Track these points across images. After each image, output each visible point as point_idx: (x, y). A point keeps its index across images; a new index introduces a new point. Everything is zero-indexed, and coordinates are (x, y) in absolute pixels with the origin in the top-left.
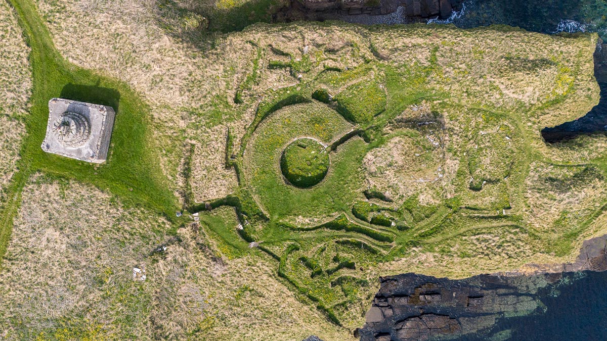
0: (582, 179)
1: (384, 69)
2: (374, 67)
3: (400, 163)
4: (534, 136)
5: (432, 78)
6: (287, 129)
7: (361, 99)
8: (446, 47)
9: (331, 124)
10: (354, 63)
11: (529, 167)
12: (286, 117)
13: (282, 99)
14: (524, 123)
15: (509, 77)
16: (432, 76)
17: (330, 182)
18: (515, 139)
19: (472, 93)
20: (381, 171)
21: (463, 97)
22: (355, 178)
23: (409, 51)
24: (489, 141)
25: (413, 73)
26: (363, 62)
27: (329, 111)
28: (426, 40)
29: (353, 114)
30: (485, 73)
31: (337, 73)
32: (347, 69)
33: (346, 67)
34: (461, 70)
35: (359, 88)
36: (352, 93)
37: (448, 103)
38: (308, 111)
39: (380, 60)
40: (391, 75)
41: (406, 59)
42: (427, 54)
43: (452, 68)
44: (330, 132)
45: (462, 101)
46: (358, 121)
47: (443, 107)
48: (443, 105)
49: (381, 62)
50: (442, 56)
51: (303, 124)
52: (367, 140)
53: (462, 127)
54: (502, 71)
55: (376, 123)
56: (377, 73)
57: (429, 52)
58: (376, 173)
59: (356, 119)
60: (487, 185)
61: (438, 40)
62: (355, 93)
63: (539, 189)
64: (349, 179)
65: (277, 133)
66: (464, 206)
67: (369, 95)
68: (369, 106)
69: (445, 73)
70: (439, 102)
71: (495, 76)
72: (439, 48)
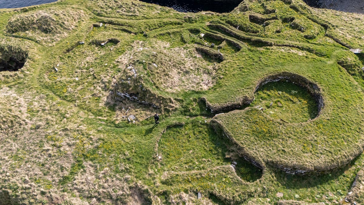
0: (23, 25)
1: (147, 176)
2: (158, 184)
3: (175, 71)
4: (32, 62)
5: (92, 144)
6: (310, 138)
7: (191, 151)
8: (50, 179)
9: (243, 127)
10: (186, 199)
11: (57, 44)
12: (310, 154)
13: (309, 190)
14: (31, 75)
15: (9, 112)
16: (90, 147)
17: (260, 73)
18: (51, 65)
19: (59, 115)
20: (198, 72)
21: (72, 114)
22: (229, 70)
23: (101, 190)
24: (76, 72)
25: (111, 157)
26: (172, 197)
27: (243, 142)
28: (68, 200)
29: (208, 137)
30: (29, 131)
31: (216, 192)
32: (199, 194)
33: (200, 198)
34: (53, 143)
35: (190, 166)
36: (200, 162)
37: (91, 114)
38: (275, 151)
39: (147, 191)
40: (141, 164)
41: (110, 180)
42: (79, 178)
43: (62, 149)
44: (247, 118)
45: (76, 111)
46: (205, 127)
47: (100, 111)
48: (98, 113)
49: (146, 187)
50: (62, 169)
51: (284, 136)
52: (202, 102)
53: (92, 88)
54: (10, 125)
55: (184, 119)
56: (158, 176)
57: (75, 180)
58: (204, 72)
59: (206, 130)
60: (102, 40)
61: (53, 195)
62: (198, 161)
63: (61, 26)
64: (236, 71)
65: (325, 137)
66: (132, 34)
67: (179, 154)
68: (184, 141)
69: (74, 144)
70: (100, 118)
71: (22, 122)
72: (60, 181)
